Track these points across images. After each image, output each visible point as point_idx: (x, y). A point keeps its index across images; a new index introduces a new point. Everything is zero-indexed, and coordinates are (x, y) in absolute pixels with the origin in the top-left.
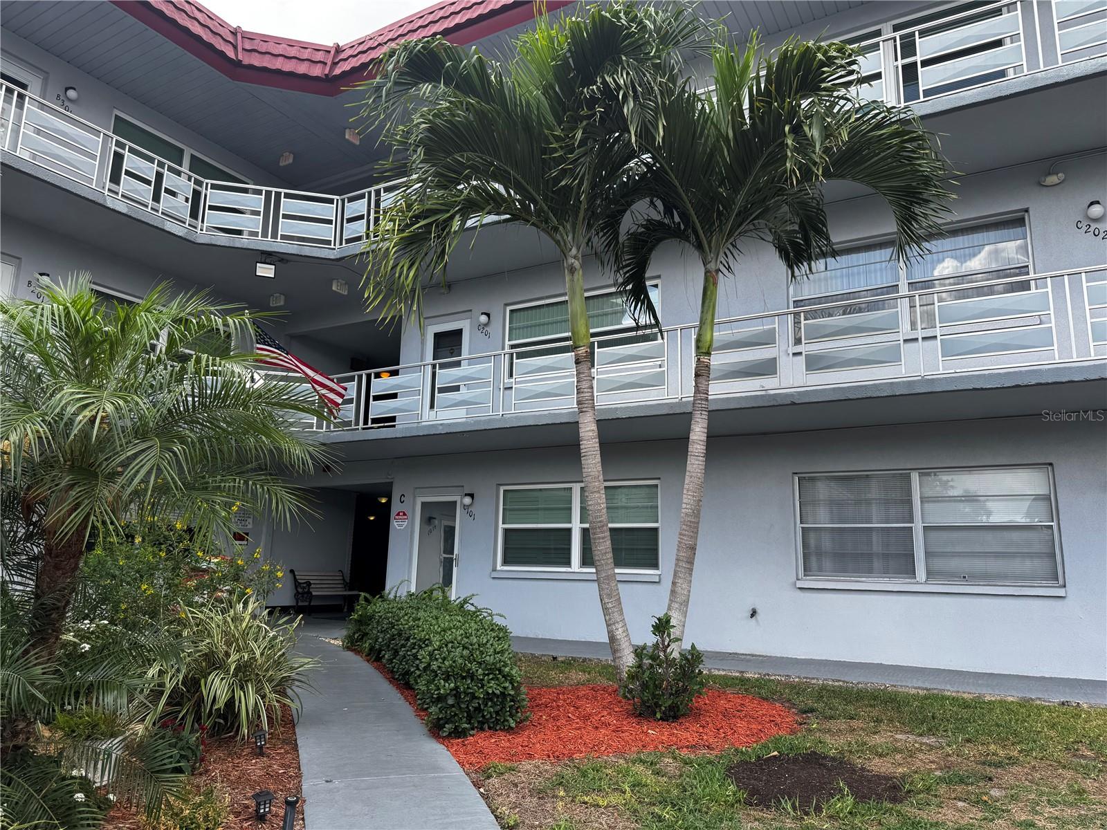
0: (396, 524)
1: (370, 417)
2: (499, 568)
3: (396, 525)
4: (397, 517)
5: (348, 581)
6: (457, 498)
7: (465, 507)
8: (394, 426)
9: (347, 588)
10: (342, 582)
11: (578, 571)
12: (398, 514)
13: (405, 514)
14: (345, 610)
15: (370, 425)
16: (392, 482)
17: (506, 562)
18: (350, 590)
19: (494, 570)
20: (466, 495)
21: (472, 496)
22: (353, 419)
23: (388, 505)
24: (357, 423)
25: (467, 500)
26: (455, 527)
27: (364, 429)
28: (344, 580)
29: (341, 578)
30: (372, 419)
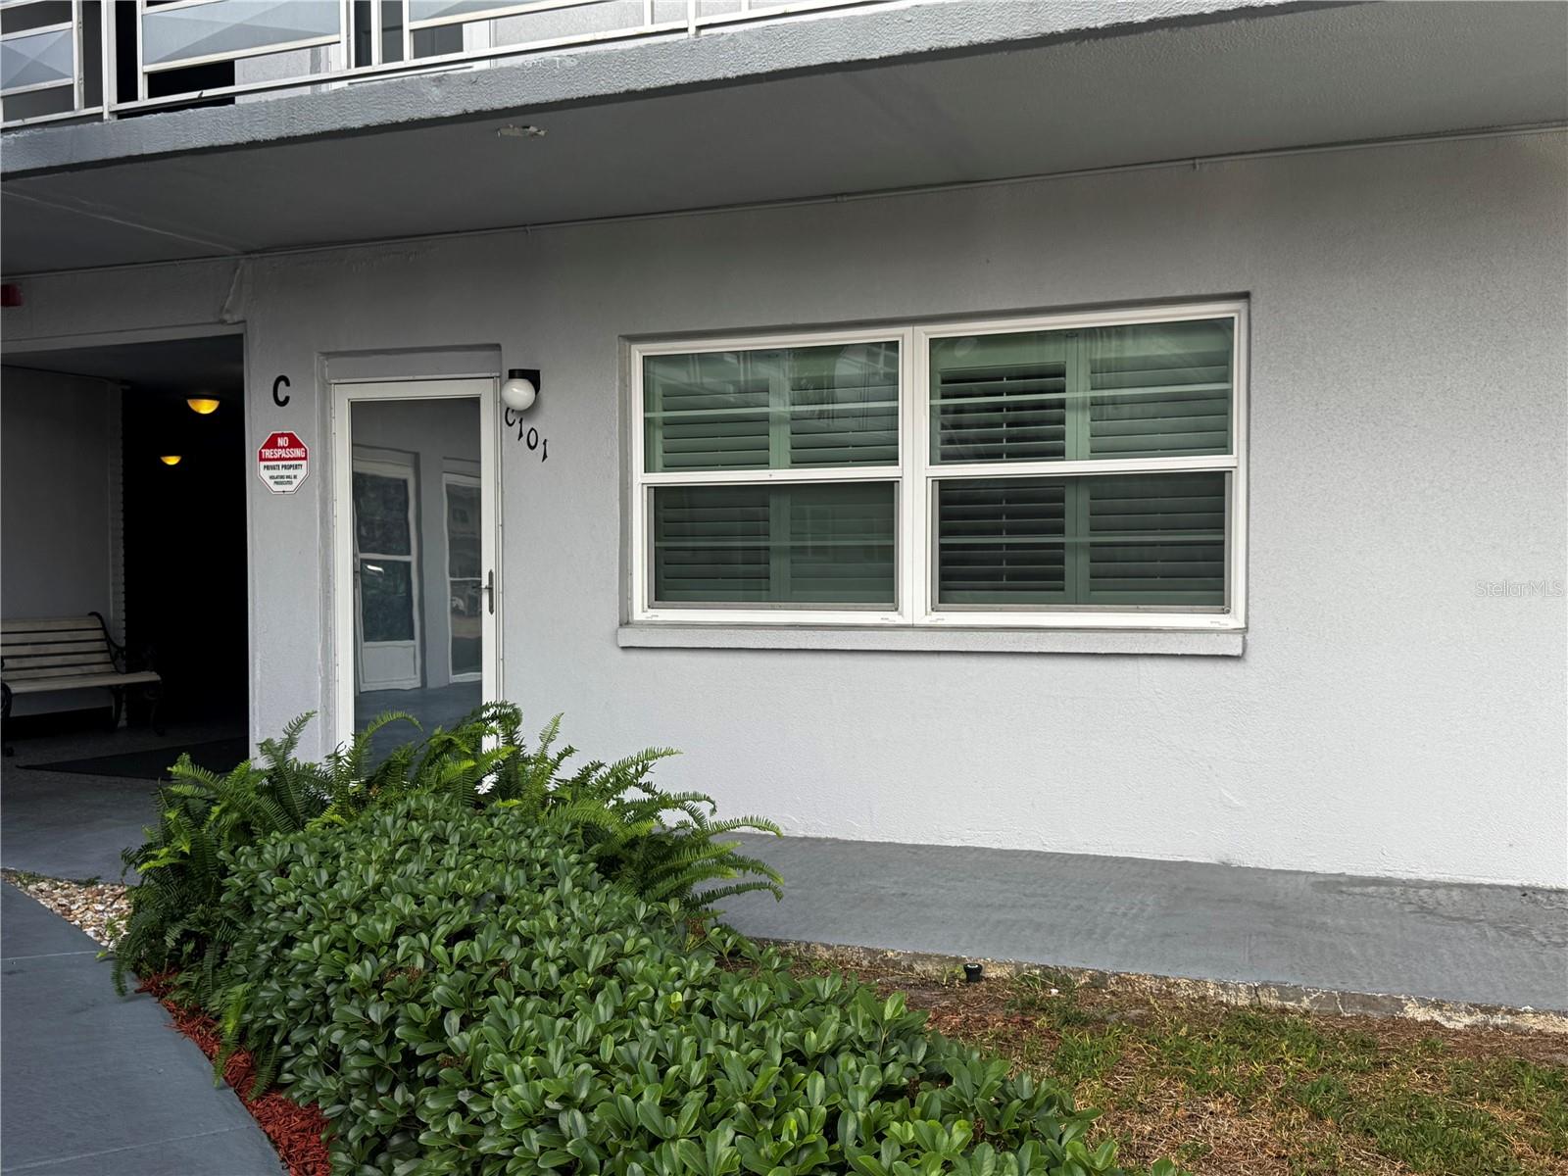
0: (265, 474)
1: (142, 69)
2: (640, 612)
3: (264, 479)
4: (268, 453)
5: (123, 644)
6: (483, 389)
7: (512, 415)
8: (228, 100)
9: (121, 662)
10: (103, 646)
11: (927, 621)
12: (272, 443)
13: (294, 443)
14: (123, 723)
15: (143, 99)
16: (240, 337)
17: (664, 591)
18: (130, 670)
19: (626, 622)
20: (513, 374)
21: (533, 377)
22: (75, 77)
23: (232, 416)
24: (94, 96)
25: (519, 393)
26: (479, 490)
27: (121, 115)
28: (107, 639)
29: (99, 634)
30: (152, 77)
